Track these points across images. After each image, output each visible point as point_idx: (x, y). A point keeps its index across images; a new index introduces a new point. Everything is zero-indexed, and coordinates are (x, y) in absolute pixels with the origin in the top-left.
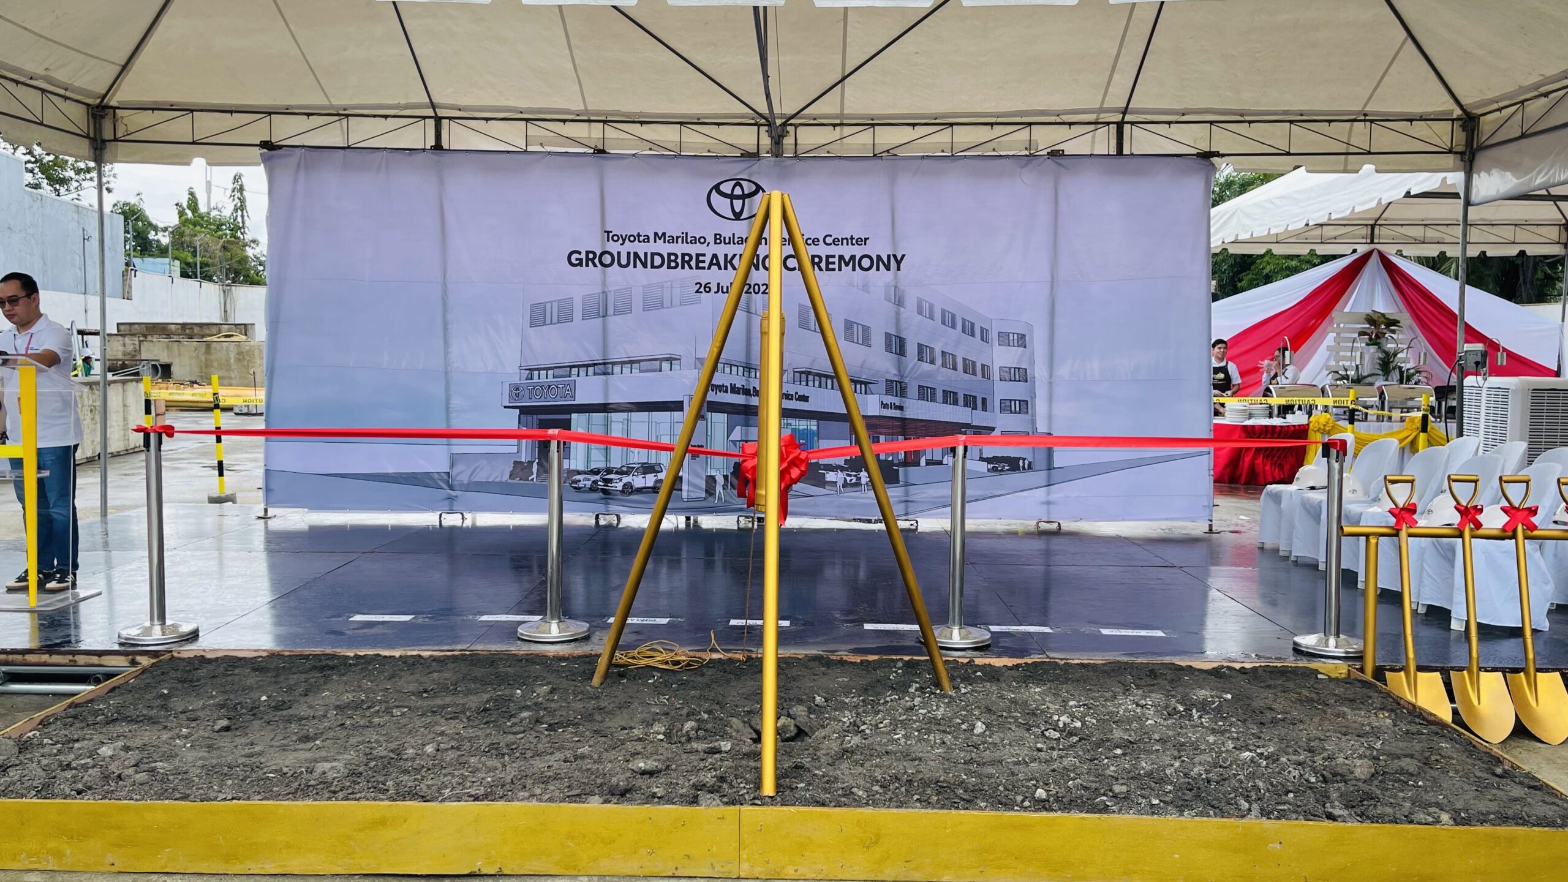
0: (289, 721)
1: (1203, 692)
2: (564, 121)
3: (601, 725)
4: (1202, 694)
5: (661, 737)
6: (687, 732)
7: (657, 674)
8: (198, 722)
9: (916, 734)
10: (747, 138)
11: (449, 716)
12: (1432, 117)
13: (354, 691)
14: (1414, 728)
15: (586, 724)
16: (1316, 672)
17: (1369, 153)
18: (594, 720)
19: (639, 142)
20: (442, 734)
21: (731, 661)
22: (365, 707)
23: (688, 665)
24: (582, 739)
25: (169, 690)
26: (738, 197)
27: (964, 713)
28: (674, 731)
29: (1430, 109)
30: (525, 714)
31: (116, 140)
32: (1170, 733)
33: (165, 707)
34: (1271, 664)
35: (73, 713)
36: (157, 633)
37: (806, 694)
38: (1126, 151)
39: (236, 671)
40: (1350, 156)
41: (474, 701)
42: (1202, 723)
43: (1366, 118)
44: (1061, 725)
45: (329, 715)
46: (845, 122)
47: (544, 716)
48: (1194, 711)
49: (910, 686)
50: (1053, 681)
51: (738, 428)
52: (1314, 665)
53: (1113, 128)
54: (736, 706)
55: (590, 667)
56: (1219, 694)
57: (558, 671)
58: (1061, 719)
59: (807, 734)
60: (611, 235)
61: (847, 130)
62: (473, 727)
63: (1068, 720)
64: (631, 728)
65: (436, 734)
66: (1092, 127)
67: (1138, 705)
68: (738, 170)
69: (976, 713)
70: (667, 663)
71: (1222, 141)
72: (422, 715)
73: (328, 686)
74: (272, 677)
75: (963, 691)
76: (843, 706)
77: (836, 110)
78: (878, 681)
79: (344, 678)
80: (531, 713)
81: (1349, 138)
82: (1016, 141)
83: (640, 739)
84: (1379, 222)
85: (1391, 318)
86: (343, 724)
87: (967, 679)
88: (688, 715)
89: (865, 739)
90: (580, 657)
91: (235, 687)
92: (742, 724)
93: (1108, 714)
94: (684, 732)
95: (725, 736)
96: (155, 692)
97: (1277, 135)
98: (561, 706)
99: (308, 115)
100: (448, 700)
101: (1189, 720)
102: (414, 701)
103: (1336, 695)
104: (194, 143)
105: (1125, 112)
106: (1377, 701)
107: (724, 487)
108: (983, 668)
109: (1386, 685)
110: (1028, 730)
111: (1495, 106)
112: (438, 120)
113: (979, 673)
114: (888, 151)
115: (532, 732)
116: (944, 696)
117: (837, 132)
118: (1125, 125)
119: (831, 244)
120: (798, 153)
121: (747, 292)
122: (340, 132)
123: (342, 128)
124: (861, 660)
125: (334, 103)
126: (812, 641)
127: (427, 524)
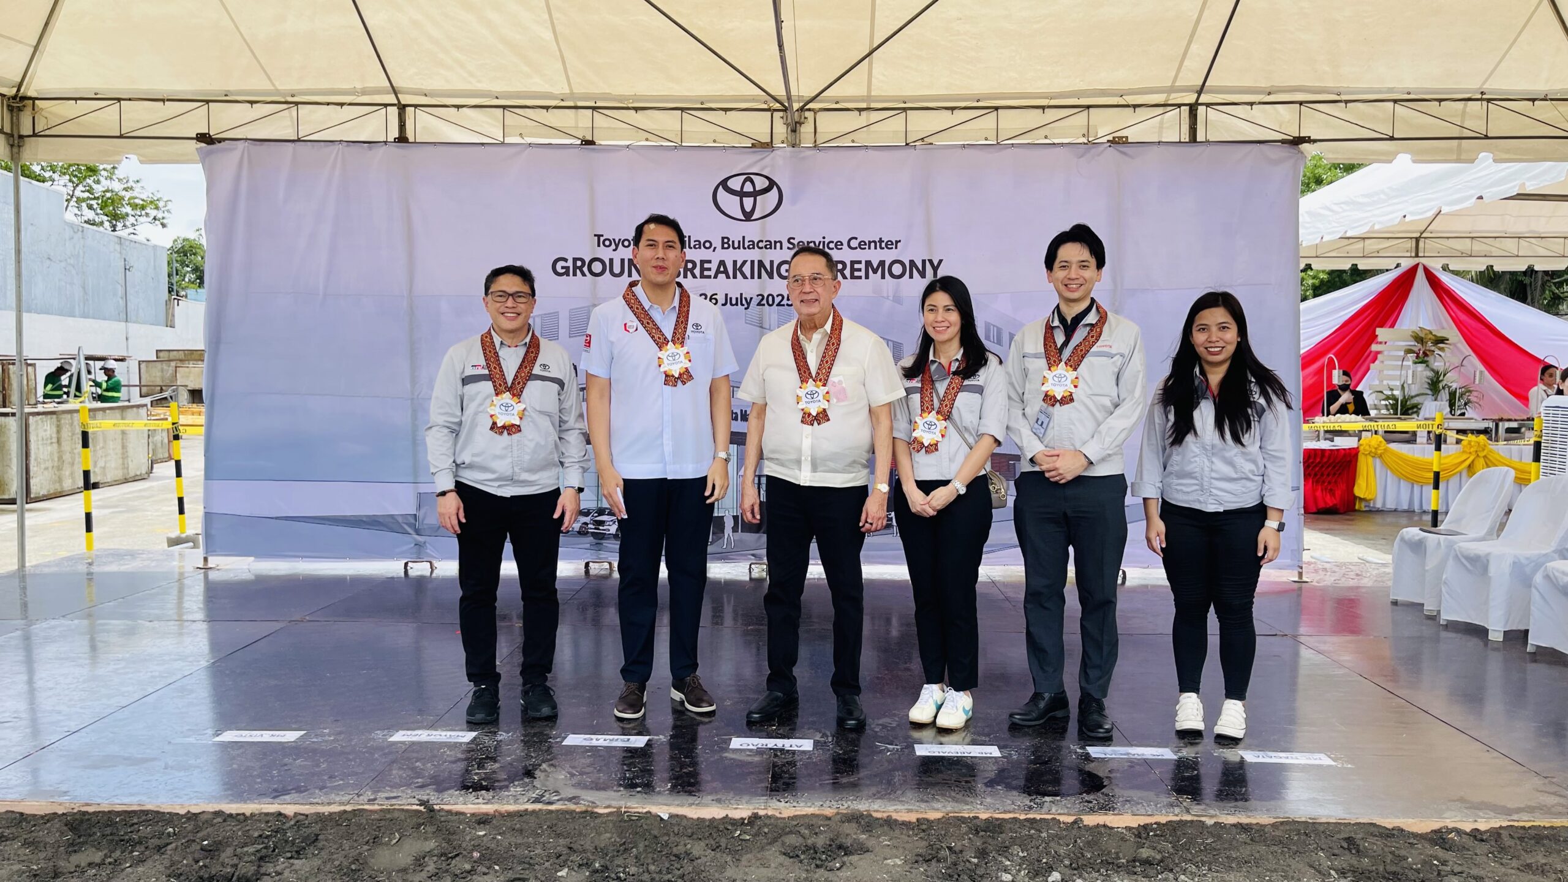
2: (547, 108)
10: (758, 126)
12: (1559, 96)
17: (1486, 137)
19: (634, 132)
26: (748, 195)
29: (1558, 89)
31: (34, 135)
38: (1200, 137)
40: (1464, 141)
43: (1482, 97)
46: (873, 105)
53: (1185, 110)
60: (602, 239)
61: (875, 116)
66: (1160, 110)
68: (748, 163)
71: (1313, 124)
77: (863, 92)
82: (1071, 128)
84: (1423, 235)
85: (1439, 335)
97: (1380, 117)
99: (252, 103)
104: (121, 137)
107: (735, 529)
112: (402, 108)
114: (922, 139)
117: (864, 119)
118: (1199, 107)
119: (856, 248)
120: (818, 143)
121: (759, 304)
122: (289, 123)
123: (292, 117)
124: (918, 820)
125: (279, 88)
126: (844, 780)
127: (390, 575)
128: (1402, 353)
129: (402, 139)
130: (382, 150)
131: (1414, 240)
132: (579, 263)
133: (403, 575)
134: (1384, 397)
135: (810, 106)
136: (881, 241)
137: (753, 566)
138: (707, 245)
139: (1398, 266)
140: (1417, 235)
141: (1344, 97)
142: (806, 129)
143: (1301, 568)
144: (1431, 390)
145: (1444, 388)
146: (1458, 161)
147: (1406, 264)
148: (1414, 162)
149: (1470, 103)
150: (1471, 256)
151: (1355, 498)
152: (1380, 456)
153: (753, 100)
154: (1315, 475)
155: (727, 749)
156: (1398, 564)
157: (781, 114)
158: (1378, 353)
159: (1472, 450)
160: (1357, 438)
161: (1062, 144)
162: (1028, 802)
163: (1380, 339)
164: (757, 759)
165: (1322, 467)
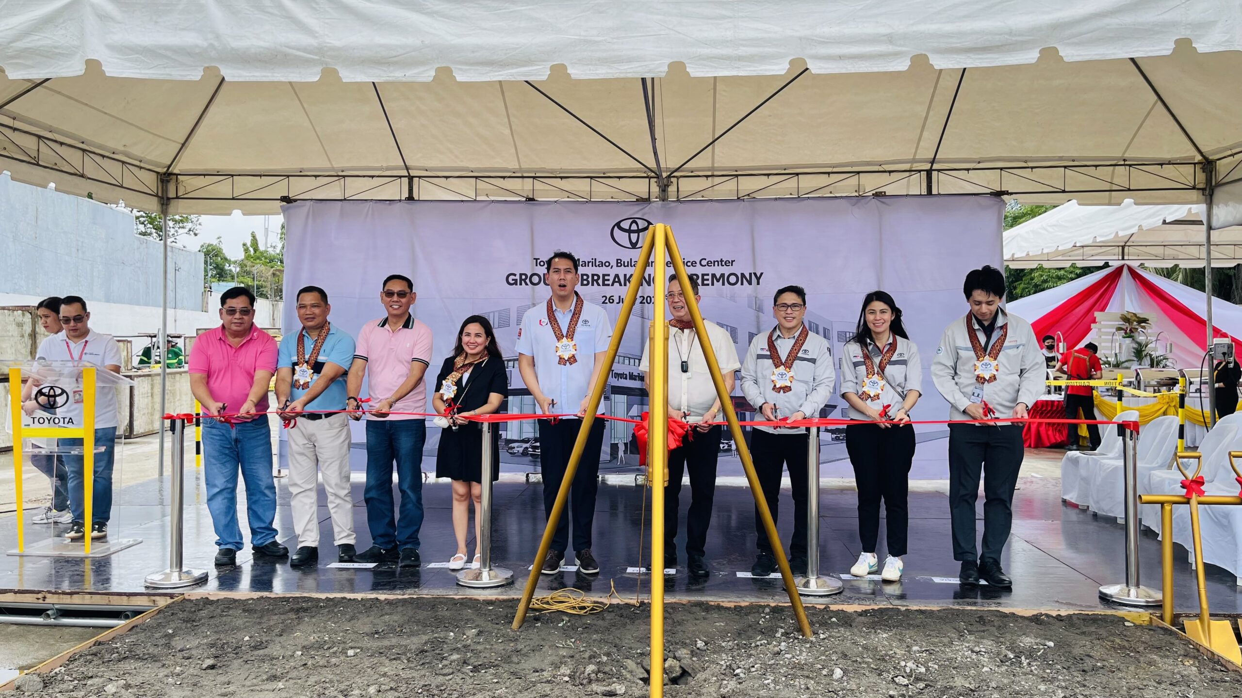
0: (263, 661)
1: (1028, 639)
2: (504, 177)
3: (517, 666)
4: (1027, 641)
5: (566, 679)
6: (589, 674)
7: (566, 618)
8: (191, 660)
9: (784, 679)
10: (640, 187)
11: (393, 657)
12: (1178, 161)
13: (319, 631)
14: (1217, 676)
15: (504, 665)
16: (1122, 620)
17: (1129, 190)
18: (511, 662)
19: (559, 192)
20: (385, 675)
21: (628, 606)
22: (325, 648)
23: (593, 609)
24: (500, 680)
25: (174, 630)
26: (634, 232)
27: (823, 658)
28: (578, 674)
29: (1178, 156)
30: (455, 657)
31: (177, 198)
32: (1006, 681)
33: (168, 646)
34: (1083, 612)
35: (95, 651)
36: (175, 579)
37: (689, 638)
38: (934, 192)
39: (231, 612)
40: (1113, 193)
41: (415, 642)
42: (1031, 671)
43: (1126, 163)
44: (908, 670)
45: (295, 656)
46: (716, 173)
47: (470, 658)
48: (1023, 658)
49: (777, 632)
50: (897, 626)
51: (635, 407)
52: (1122, 612)
53: (924, 174)
54: (631, 648)
55: (512, 611)
56: (1042, 641)
57: (486, 614)
58: (907, 664)
59: (690, 675)
60: (539, 261)
61: (717, 180)
62: (411, 668)
63: (914, 667)
64: (542, 670)
65: (379, 674)
66: (907, 174)
67: (973, 651)
68: (634, 211)
69: (834, 658)
70: (574, 608)
71: (1010, 183)
72: (371, 656)
73: (301, 627)
74: (257, 618)
75: (822, 636)
76: (720, 650)
77: (708, 164)
78: (750, 626)
79: (314, 620)
80: (459, 656)
81: (1112, 178)
82: (847, 186)
83: (548, 682)
84: (1127, 244)
85: (1142, 316)
86: (306, 664)
87: (825, 624)
88: (590, 658)
89: (740, 683)
90: (504, 601)
91: (227, 628)
92: (635, 665)
93: (948, 659)
94: (586, 674)
95: (620, 678)
96: (163, 630)
97: (1055, 177)
98: (485, 648)
99: (316, 176)
100: (394, 641)
101: (1020, 667)
102: (367, 643)
103: (1143, 642)
104: (233, 199)
105: (933, 162)
106: (1179, 648)
107: (625, 452)
108: (837, 613)
109: (1185, 633)
110: (880, 675)
111: (1229, 153)
112: (411, 178)
113: (834, 619)
114: (748, 195)
115: (459, 674)
116: (806, 641)
117: (709, 182)
118: (933, 172)
119: (705, 266)
120: (679, 198)
121: (641, 303)
122: (338, 189)
123: (340, 185)
124: (735, 606)
125: (335, 166)
128: (1115, 330)
129: (410, 198)
130: (397, 205)
131: (1121, 248)
132: (523, 277)
135: (675, 174)
136: (722, 261)
137: (638, 477)
139: (1109, 265)
140: (1123, 244)
141: (1031, 165)
142: (672, 189)
144: (1136, 355)
145: (1146, 356)
146: (1110, 204)
147: (1115, 264)
148: (1079, 204)
149: (1117, 167)
150: (1162, 258)
157: (655, 180)
161: (841, 197)
163: (1098, 320)
164: (642, 577)
165: (1053, 413)
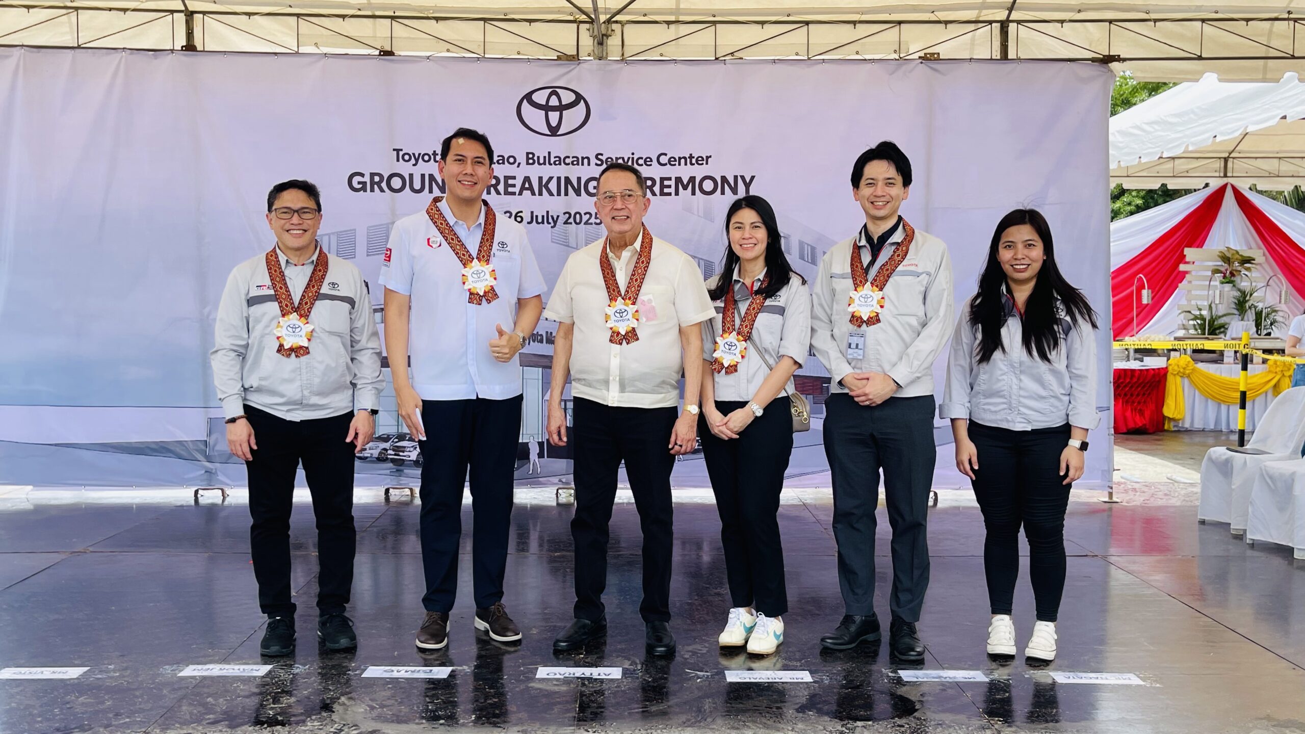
2: (343, 17)
10: (564, 38)
19: (435, 42)
26: (554, 109)
38: (1011, 54)
40: (1270, 61)
43: (1289, 16)
46: (682, 18)
53: (997, 26)
60: (401, 153)
61: (685, 29)
66: (972, 27)
68: (554, 76)
71: (1122, 43)
77: (671, 5)
82: (883, 44)
84: (1232, 155)
85: (1245, 255)
97: (1188, 36)
99: (28, 7)
107: (541, 455)
112: (189, 15)
114: (732, 54)
117: (672, 32)
118: (1011, 24)
119: (665, 165)
120: (625, 56)
121: (566, 223)
122: (68, 29)
123: (70, 23)
126: (653, 709)
127: (179, 504)
128: (1210, 273)
129: (190, 47)
130: (169, 58)
131: (1223, 160)
132: (377, 179)
133: (192, 502)
134: (1192, 317)
135: (617, 18)
136: (691, 157)
137: (560, 491)
138: (511, 160)
139: (1207, 185)
140: (1226, 155)
141: (1153, 16)
142: (614, 42)
143: (1111, 488)
144: (1238, 310)
145: (1250, 308)
146: (1264, 80)
147: (1215, 184)
148: (1220, 80)
149: (1276, 22)
150: (1278, 176)
151: (1164, 418)
152: (1188, 376)
153: (559, 12)
154: (1125, 395)
155: (533, 679)
156: (1205, 480)
157: (587, 26)
158: (1186, 273)
159: (1278, 369)
160: (1165, 359)
161: (873, 60)
162: (839, 728)
163: (1187, 259)
164: (564, 688)
165: (1131, 387)
